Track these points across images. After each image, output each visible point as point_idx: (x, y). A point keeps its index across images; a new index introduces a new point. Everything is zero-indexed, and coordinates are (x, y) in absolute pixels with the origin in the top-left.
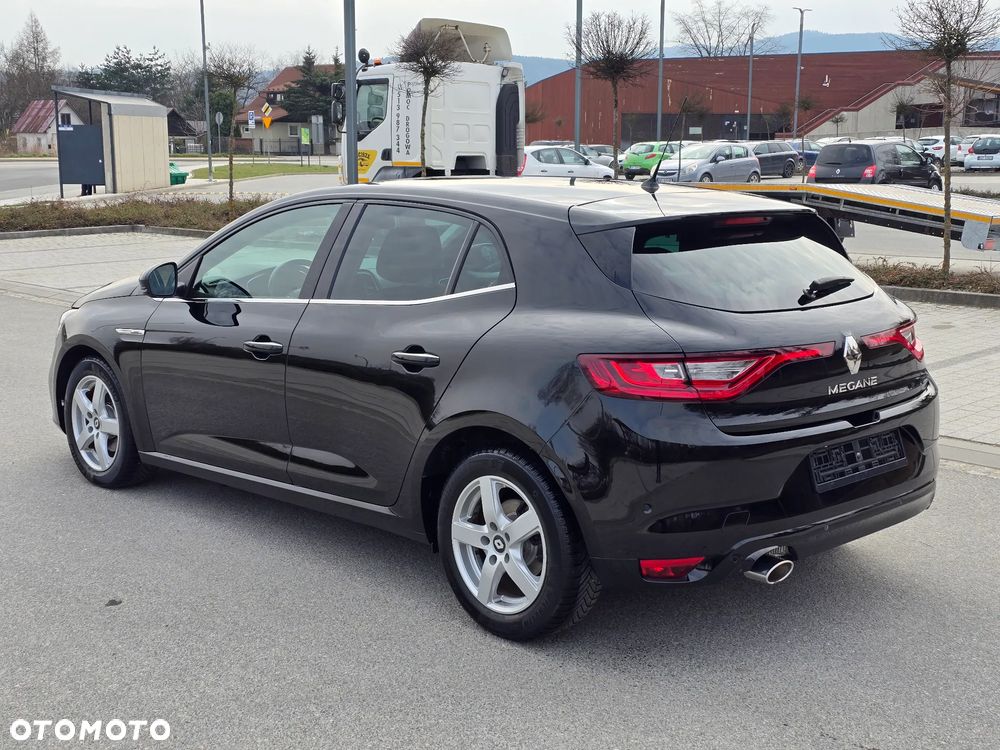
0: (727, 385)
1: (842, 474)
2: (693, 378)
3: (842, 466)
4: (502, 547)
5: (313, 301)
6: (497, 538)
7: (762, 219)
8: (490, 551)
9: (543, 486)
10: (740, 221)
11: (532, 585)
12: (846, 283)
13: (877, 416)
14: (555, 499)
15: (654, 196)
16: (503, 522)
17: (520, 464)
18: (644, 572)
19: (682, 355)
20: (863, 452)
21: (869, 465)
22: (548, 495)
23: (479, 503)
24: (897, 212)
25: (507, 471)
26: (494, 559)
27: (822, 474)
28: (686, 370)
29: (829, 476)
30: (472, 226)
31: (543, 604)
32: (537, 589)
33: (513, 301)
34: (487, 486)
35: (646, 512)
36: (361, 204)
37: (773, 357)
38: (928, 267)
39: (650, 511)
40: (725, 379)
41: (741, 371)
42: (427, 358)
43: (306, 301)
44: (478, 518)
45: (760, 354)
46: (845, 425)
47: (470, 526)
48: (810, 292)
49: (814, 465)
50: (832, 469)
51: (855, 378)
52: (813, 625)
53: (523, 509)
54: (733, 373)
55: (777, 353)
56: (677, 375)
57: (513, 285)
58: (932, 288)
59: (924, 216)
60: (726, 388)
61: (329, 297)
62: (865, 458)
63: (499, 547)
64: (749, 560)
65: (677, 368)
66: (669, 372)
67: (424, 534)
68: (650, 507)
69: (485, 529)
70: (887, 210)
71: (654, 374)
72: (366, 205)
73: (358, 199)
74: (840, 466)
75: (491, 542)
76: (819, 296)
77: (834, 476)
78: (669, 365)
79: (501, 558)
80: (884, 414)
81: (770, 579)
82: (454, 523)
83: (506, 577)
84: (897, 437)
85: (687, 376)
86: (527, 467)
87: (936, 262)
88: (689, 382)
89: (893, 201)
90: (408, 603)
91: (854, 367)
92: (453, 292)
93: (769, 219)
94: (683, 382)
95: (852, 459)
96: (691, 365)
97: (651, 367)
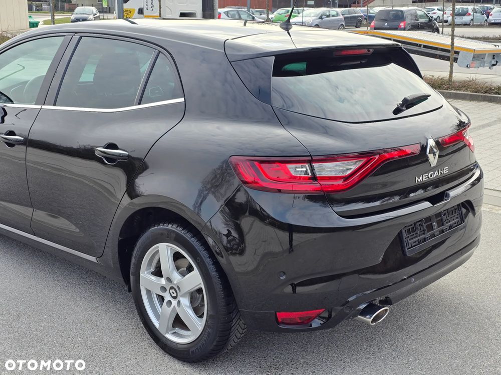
0: (342, 180)
1: (425, 240)
2: (318, 174)
3: (424, 234)
4: (175, 295)
5: (44, 107)
6: (172, 288)
7: (366, 50)
8: (167, 297)
9: (203, 253)
10: (351, 52)
11: (197, 325)
12: (425, 98)
13: (448, 195)
14: (213, 264)
15: (288, 33)
16: (176, 277)
17: (188, 236)
18: (280, 320)
19: (310, 159)
20: (437, 222)
21: (442, 231)
22: (208, 261)
23: (159, 261)
24: (422, 46)
25: (178, 240)
26: (170, 303)
27: (410, 241)
28: (312, 169)
29: (415, 242)
30: (154, 54)
31: (205, 340)
32: (201, 329)
33: (183, 112)
34: (165, 251)
35: (281, 278)
36: (77, 36)
37: (377, 157)
38: (440, 78)
39: (284, 277)
40: (341, 174)
41: (353, 168)
42: (120, 154)
43: (39, 107)
44: (158, 273)
45: (367, 155)
46: (427, 204)
47: (153, 278)
48: (402, 105)
49: (405, 235)
50: (417, 236)
51: (434, 169)
52: (398, 341)
53: (190, 269)
54: (347, 170)
55: (379, 153)
56: (306, 173)
57: (182, 100)
58: (443, 89)
59: (437, 49)
60: (341, 182)
61: (55, 105)
62: (439, 226)
63: (173, 295)
64: (357, 310)
65: (305, 167)
66: (299, 170)
67: (122, 279)
68: (285, 274)
69: (163, 281)
70: (416, 45)
71: (288, 172)
72: (81, 37)
73: (76, 33)
74: (422, 235)
75: (168, 290)
76: (408, 108)
77: (419, 242)
78: (300, 165)
79: (174, 302)
80: (452, 193)
81: (373, 321)
82: (141, 275)
83: (177, 316)
84: (459, 208)
85: (313, 173)
86: (193, 239)
87: (445, 75)
88: (314, 178)
89: (420, 40)
90: (112, 326)
91: (433, 160)
92: (139, 104)
93: (371, 50)
94: (310, 178)
95: (430, 228)
96: (316, 165)
97: (286, 168)
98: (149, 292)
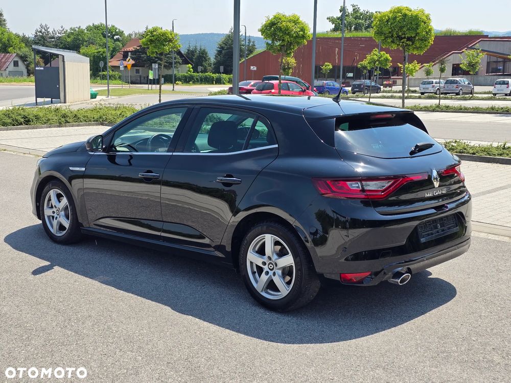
0: (381, 192)
1: (432, 234)
2: (366, 188)
3: (431, 230)
4: (272, 268)
5: (174, 154)
6: (270, 263)
7: (391, 115)
10: (381, 116)
12: (431, 146)
13: (447, 207)
15: (339, 104)
16: (275, 257)
18: (342, 280)
19: (361, 178)
20: (440, 224)
21: (443, 230)
23: (264, 243)
27: (423, 234)
28: (362, 185)
29: (426, 235)
30: (255, 118)
37: (401, 179)
40: (379, 189)
41: (387, 185)
42: (234, 180)
43: (171, 154)
45: (395, 178)
46: (433, 211)
47: (256, 255)
48: (415, 149)
49: (419, 230)
50: (427, 231)
51: (437, 189)
53: (286, 253)
54: (383, 186)
55: (402, 177)
56: (358, 187)
57: (276, 146)
62: (441, 227)
65: (358, 184)
66: (355, 186)
67: (232, 264)
68: (346, 248)
69: (265, 259)
71: (347, 187)
75: (267, 264)
76: (419, 151)
77: (429, 235)
78: (354, 182)
79: (271, 273)
80: (450, 206)
81: (401, 282)
84: (455, 218)
85: (363, 188)
88: (363, 190)
91: (436, 184)
92: (247, 149)
93: (394, 115)
94: (360, 191)
95: (436, 227)
96: (364, 183)
97: (346, 183)
98: (251, 263)
